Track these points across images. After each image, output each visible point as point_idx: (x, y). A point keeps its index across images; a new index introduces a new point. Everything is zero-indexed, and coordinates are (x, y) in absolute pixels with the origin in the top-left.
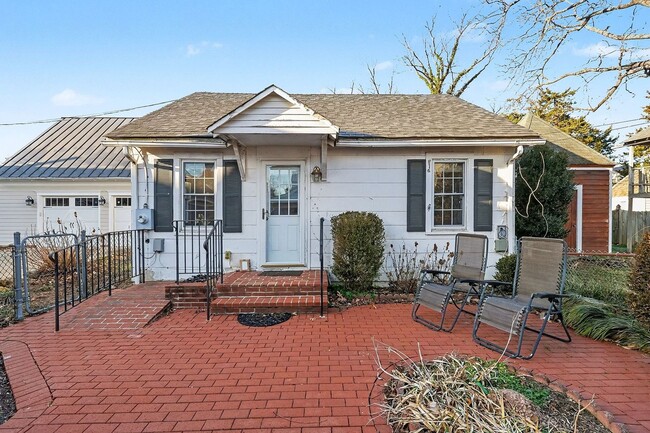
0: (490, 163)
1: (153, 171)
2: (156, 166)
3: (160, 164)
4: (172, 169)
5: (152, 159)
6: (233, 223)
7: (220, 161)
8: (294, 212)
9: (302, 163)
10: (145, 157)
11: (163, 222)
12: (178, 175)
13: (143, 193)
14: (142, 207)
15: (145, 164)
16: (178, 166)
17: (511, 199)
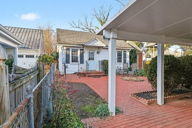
0: (126, 52)
1: (65, 51)
3: (67, 49)
4: (69, 50)
5: (65, 48)
6: (82, 62)
7: (79, 49)
8: (93, 60)
9: (95, 50)
10: (63, 48)
11: (67, 61)
12: (71, 52)
13: (63, 55)
14: (63, 58)
15: (63, 49)
16: (71, 50)
17: (129, 58)
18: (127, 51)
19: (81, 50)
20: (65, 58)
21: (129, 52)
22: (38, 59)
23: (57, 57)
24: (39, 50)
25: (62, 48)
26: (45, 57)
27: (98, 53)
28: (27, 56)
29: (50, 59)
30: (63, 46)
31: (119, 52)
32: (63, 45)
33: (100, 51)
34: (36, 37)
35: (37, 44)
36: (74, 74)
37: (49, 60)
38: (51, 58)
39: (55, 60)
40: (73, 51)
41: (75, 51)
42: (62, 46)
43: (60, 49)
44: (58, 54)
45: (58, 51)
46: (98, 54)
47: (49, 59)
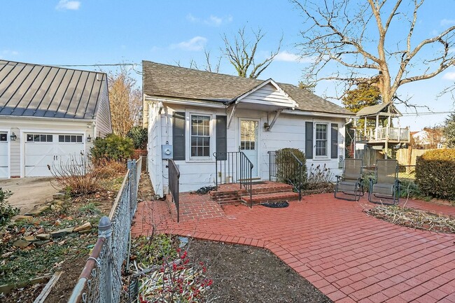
0: (337, 125)
1: (171, 119)
2: (174, 116)
3: (176, 115)
4: (184, 119)
5: (171, 111)
6: (222, 155)
7: (214, 116)
8: (253, 148)
9: (259, 120)
10: (166, 110)
11: (179, 154)
12: (188, 123)
13: (165, 134)
14: (164, 143)
15: (166, 114)
16: (188, 117)
17: (344, 143)
18: (340, 124)
19: (218, 117)
20: (171, 143)
21: (344, 127)
22: (93, 146)
23: (144, 140)
24: (96, 121)
25: (161, 109)
26: (111, 140)
27: (267, 127)
28: (61, 138)
29: (126, 146)
30: (165, 104)
31: (319, 128)
32: (164, 100)
33: (273, 122)
34: (88, 89)
35: (91, 104)
36: (199, 192)
37: (122, 149)
38: (126, 143)
39: (137, 148)
40: (196, 122)
41: (200, 122)
42: (160, 105)
43: (153, 116)
44: (145, 132)
45: (144, 126)
46: (268, 130)
47: (123, 145)
